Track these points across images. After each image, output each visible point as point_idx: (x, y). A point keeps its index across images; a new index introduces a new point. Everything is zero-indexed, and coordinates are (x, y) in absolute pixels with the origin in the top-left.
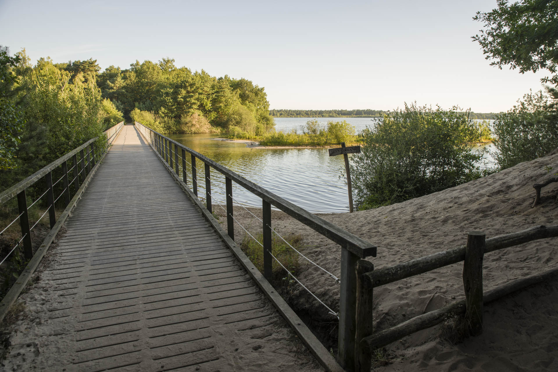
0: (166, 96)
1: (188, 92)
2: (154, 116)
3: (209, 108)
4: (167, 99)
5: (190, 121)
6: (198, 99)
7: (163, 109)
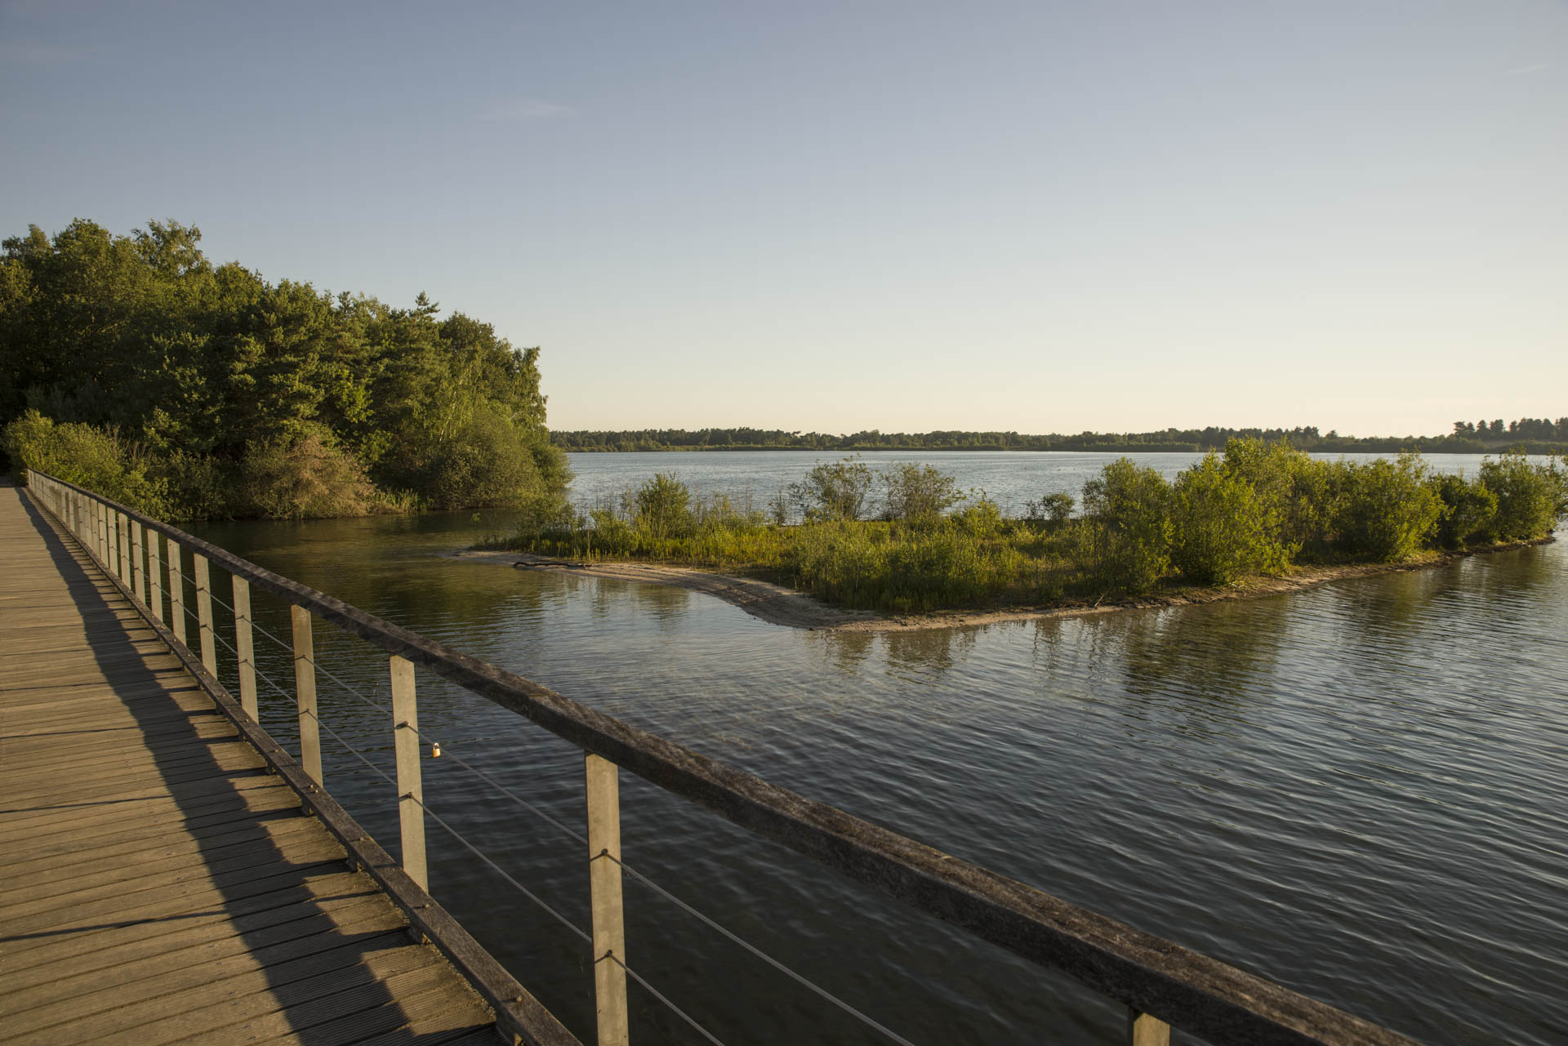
0: (178, 364)
1: (273, 350)
2: (121, 445)
3: (363, 417)
4: (183, 377)
5: (286, 470)
6: (315, 379)
7: (162, 417)
